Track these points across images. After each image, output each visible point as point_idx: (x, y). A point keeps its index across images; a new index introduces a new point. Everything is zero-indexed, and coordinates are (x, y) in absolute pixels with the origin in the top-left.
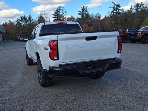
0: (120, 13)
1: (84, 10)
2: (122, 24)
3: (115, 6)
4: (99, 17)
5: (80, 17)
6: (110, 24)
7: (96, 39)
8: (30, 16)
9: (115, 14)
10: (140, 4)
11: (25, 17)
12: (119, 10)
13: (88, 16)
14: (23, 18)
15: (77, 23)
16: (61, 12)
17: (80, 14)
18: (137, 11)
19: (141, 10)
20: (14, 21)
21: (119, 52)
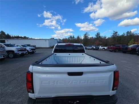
0: (117, 36)
1: (98, 34)
2: (118, 41)
3: (115, 33)
4: (105, 38)
5: (96, 37)
6: (111, 41)
7: (83, 75)
8: (74, 36)
9: (114, 36)
10: (129, 32)
11: (71, 36)
12: (117, 34)
13: (100, 37)
14: (71, 37)
15: (82, 45)
16: (87, 35)
17: (96, 36)
18: (127, 35)
19: (130, 35)
20: (67, 38)
21: (114, 89)
